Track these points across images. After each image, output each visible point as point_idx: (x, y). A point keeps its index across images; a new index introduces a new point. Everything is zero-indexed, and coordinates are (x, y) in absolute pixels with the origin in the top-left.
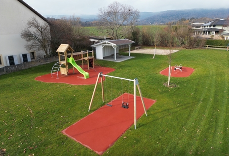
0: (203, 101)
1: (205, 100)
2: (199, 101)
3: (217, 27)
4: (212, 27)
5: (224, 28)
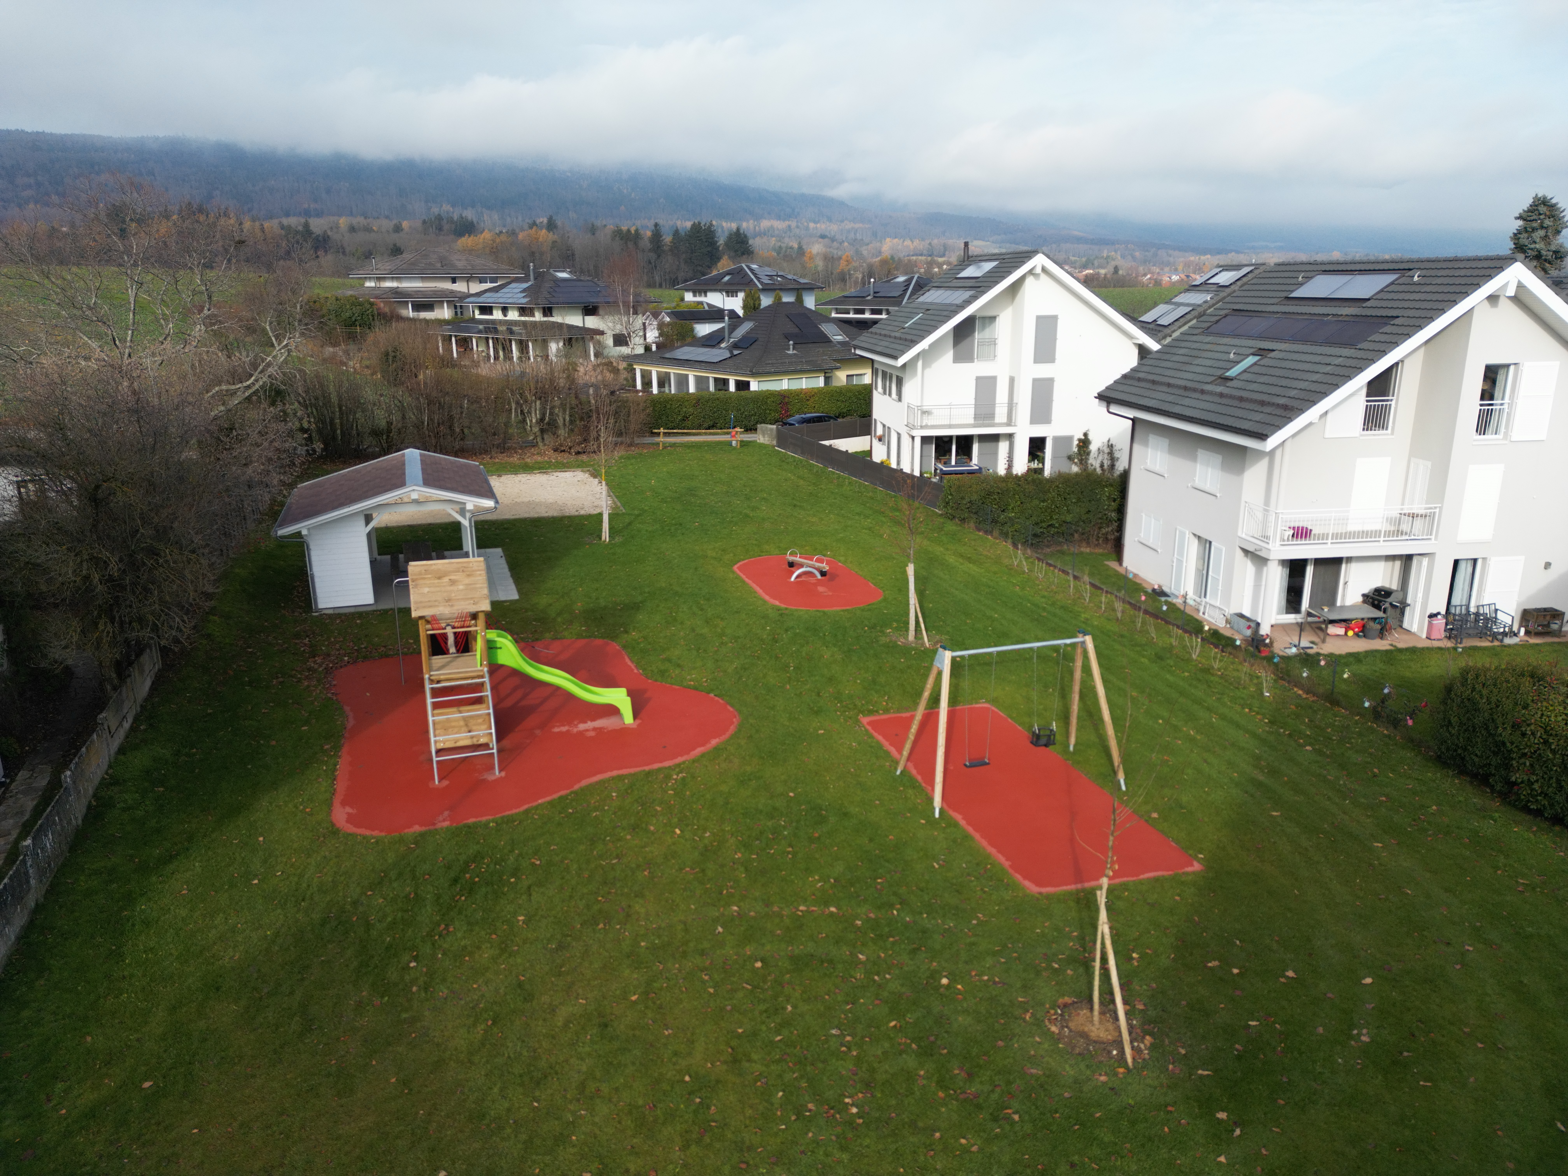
4: (540, 317)
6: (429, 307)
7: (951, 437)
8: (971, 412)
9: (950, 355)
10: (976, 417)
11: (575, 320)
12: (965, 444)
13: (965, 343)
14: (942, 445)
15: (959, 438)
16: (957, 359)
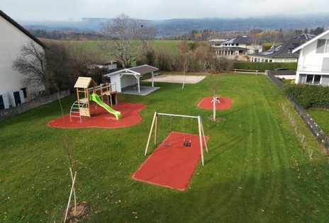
0: (252, 132)
1: (254, 131)
2: (248, 132)
3: (240, 46)
4: (235, 46)
5: (248, 47)
6: (219, 45)
7: (313, 75)
8: (321, 68)
9: (315, 51)
10: (322, 70)
11: (243, 46)
12: (318, 78)
13: (321, 47)
14: (310, 77)
15: (316, 75)
16: (317, 52)
